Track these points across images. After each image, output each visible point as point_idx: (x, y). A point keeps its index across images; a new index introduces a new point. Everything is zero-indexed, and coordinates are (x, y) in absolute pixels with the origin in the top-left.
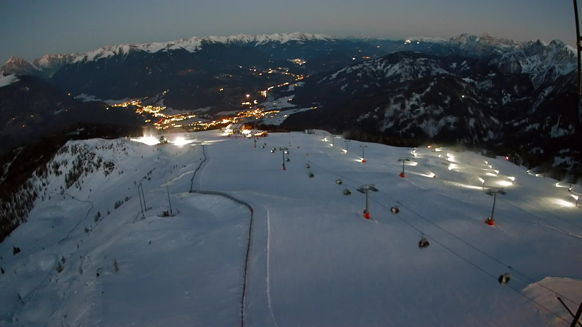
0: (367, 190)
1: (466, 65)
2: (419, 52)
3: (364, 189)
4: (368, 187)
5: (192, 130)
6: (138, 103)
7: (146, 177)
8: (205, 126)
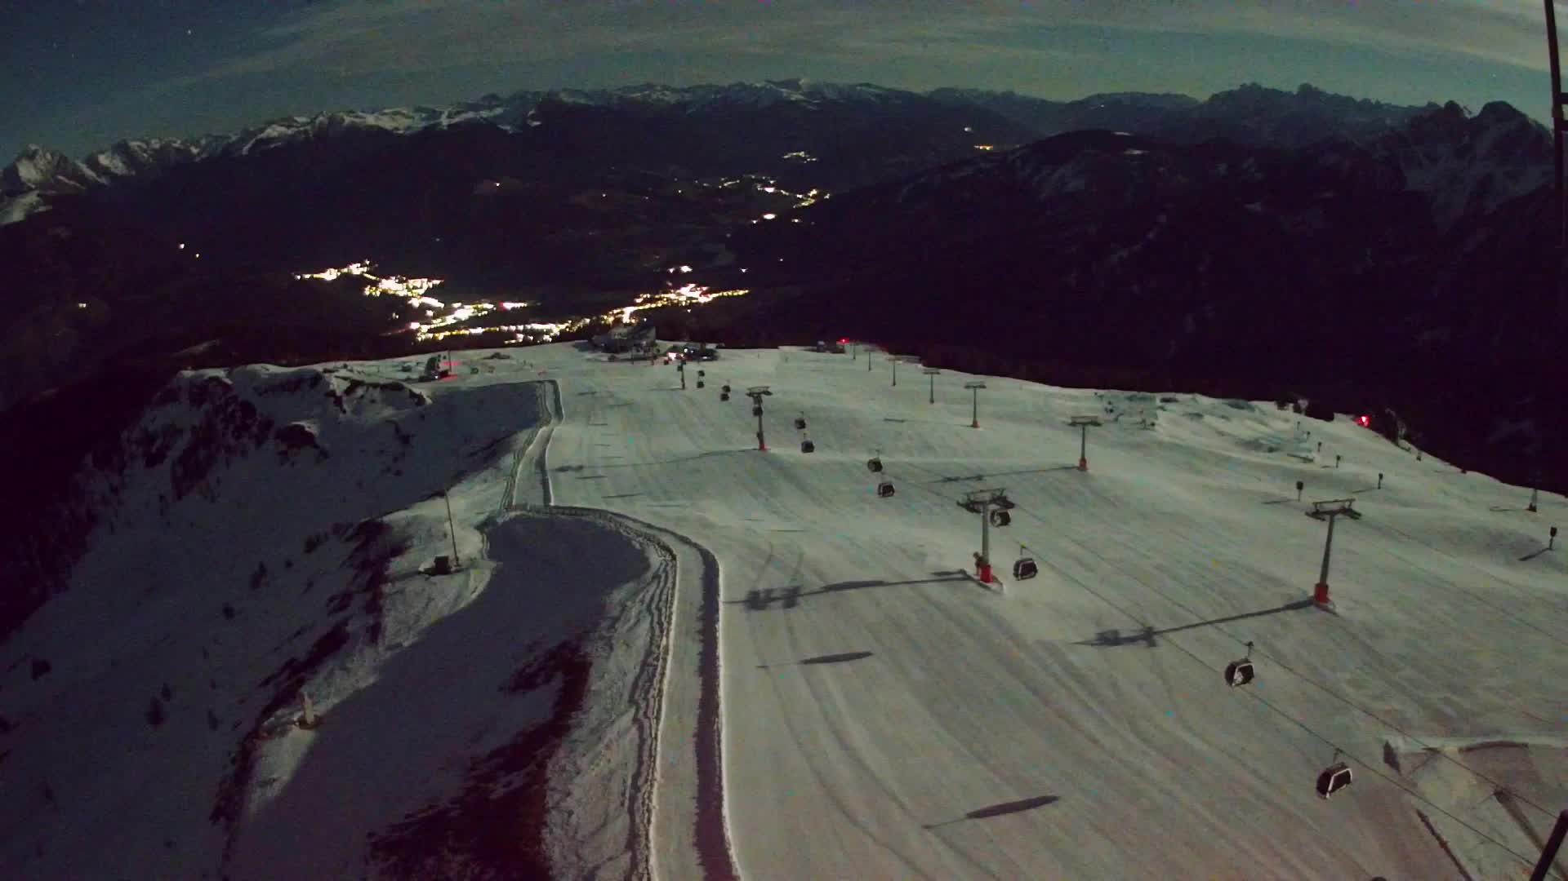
0: (983, 503)
1: (1253, 169)
2: (1126, 134)
3: (977, 503)
4: (987, 496)
5: (513, 341)
6: (365, 269)
7: (389, 470)
8: (548, 332)
